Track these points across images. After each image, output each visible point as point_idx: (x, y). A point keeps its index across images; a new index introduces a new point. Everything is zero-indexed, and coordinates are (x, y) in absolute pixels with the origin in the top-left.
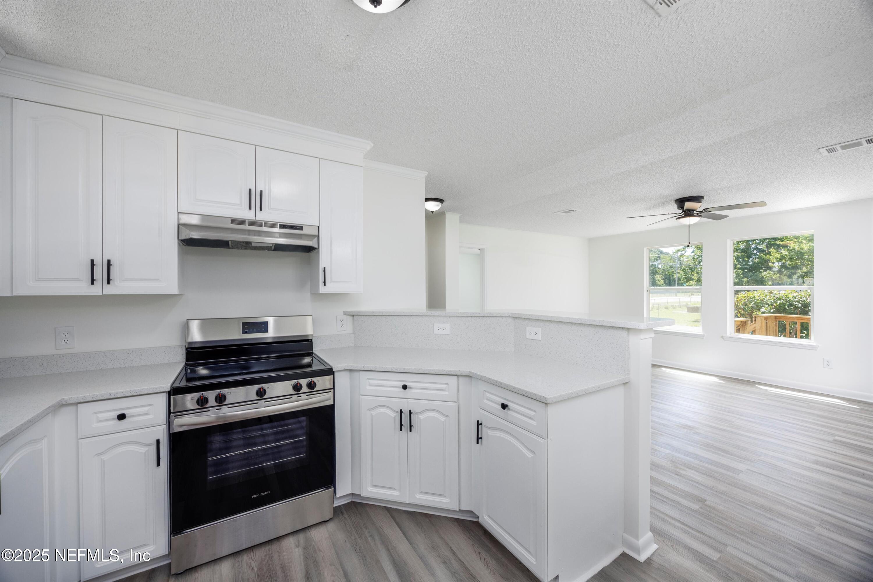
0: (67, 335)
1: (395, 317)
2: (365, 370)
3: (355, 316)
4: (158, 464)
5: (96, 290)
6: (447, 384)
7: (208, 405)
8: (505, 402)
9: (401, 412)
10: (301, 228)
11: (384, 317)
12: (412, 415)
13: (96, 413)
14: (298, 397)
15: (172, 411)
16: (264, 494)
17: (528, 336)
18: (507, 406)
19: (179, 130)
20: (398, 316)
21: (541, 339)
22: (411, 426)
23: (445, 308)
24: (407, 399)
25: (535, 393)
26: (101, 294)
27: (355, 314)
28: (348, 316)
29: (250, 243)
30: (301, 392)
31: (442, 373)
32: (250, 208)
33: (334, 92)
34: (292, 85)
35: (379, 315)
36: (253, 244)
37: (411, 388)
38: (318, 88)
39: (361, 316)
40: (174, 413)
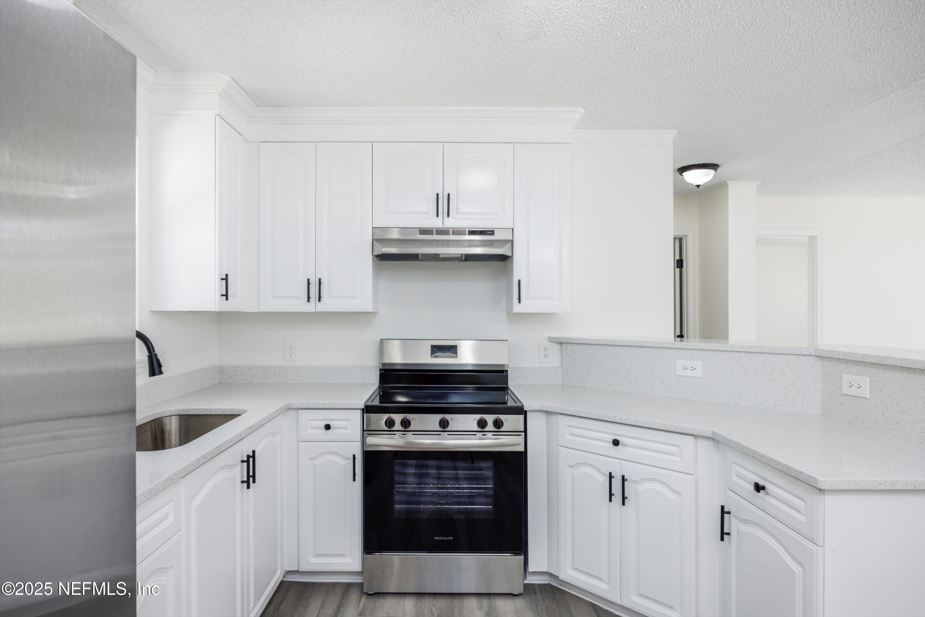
0: (291, 349)
1: (618, 348)
2: (564, 413)
3: (563, 345)
4: (354, 480)
5: (311, 307)
6: (678, 446)
7: (394, 429)
8: (761, 483)
9: (611, 477)
10: (492, 233)
11: (602, 347)
12: (626, 483)
13: (310, 420)
14: (483, 435)
15: (365, 429)
16: (446, 539)
17: (846, 390)
18: (763, 488)
19: (374, 142)
20: (622, 347)
21: (868, 397)
22: (624, 498)
23: (728, 339)
24: (620, 459)
25: (801, 471)
26: (314, 311)
27: (563, 342)
28: (554, 344)
29: (438, 255)
30: (486, 429)
31: (670, 430)
32: (438, 216)
33: (522, 65)
34: (476, 70)
35: (596, 345)
36: (441, 256)
37: (624, 445)
38: (504, 66)
39: (571, 345)
40: (367, 431)
